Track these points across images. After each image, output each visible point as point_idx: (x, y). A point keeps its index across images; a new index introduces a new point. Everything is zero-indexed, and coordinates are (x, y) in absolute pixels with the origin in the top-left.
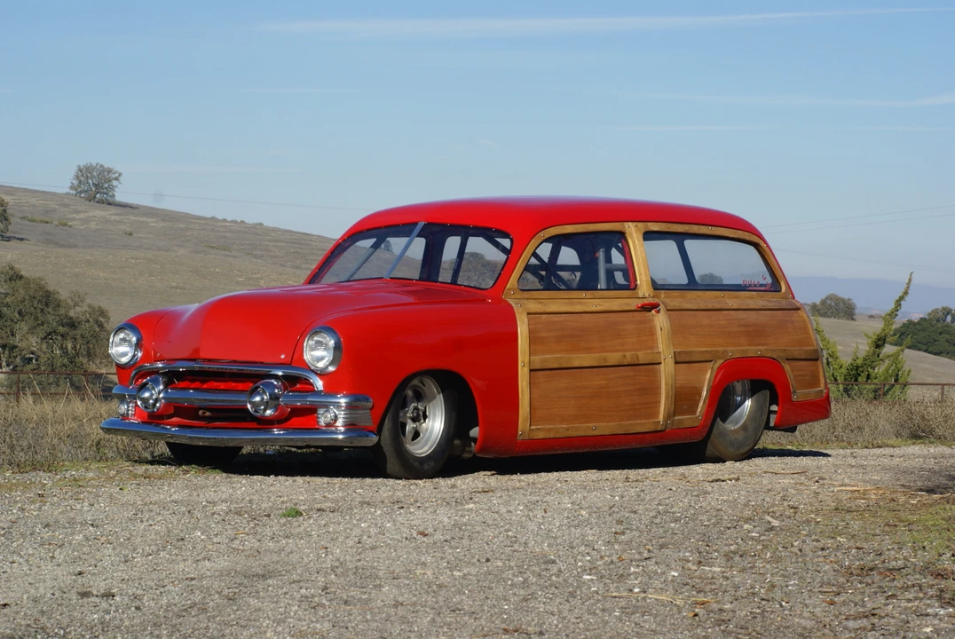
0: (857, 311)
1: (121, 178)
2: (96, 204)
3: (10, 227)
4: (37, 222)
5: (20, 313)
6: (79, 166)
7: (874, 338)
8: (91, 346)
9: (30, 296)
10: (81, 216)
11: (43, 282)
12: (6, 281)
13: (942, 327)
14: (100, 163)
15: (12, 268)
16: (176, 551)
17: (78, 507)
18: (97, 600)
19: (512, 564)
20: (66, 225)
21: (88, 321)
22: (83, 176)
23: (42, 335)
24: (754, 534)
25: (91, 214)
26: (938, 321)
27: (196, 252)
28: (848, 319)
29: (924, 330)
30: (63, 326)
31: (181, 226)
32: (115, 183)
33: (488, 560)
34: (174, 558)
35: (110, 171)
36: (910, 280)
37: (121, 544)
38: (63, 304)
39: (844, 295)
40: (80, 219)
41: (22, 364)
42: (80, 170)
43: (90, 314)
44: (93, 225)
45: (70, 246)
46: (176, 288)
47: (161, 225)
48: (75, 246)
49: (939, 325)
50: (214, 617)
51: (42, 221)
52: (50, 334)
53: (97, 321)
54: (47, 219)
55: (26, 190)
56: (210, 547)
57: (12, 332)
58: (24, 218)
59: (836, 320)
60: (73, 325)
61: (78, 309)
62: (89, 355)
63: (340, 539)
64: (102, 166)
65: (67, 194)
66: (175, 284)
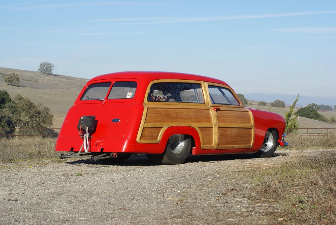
0: (285, 105)
1: (54, 66)
2: (46, 75)
3: (19, 82)
4: (28, 81)
5: (22, 109)
6: (41, 63)
7: (287, 114)
8: (45, 120)
9: (25, 104)
10: (42, 79)
11: (29, 100)
12: (18, 100)
13: (312, 110)
14: (48, 62)
15: (20, 96)
16: (40, 187)
17: (18, 174)
18: (13, 201)
19: (134, 190)
20: (37, 81)
21: (44, 112)
22: (42, 66)
23: (29, 116)
24: (210, 179)
25: (45, 78)
26: (311, 108)
27: (78, 89)
28: (283, 107)
29: (306, 111)
30: (36, 113)
31: (73, 81)
32: (52, 68)
33: (127, 188)
34: (39, 189)
35: (50, 64)
36: (298, 96)
37: (26, 185)
38: (36, 107)
39: (281, 100)
40: (42, 80)
41: (23, 126)
42: (41, 64)
43: (44, 110)
44: (45, 81)
45: (38, 88)
46: (72, 101)
47: (67, 81)
48: (40, 88)
49: (311, 109)
50: (42, 206)
51: (29, 81)
52: (32, 116)
53: (46, 112)
54: (31, 80)
55: (24, 71)
56: (51, 185)
57: (20, 115)
58: (24, 79)
59: (279, 108)
60: (39, 113)
61: (40, 108)
62: (44, 122)
63: (88, 183)
64: (48, 63)
65: (37, 72)
66: (71, 100)
